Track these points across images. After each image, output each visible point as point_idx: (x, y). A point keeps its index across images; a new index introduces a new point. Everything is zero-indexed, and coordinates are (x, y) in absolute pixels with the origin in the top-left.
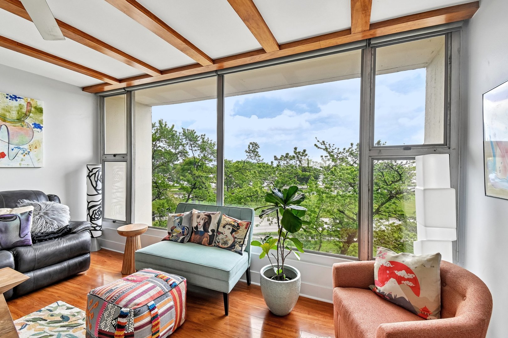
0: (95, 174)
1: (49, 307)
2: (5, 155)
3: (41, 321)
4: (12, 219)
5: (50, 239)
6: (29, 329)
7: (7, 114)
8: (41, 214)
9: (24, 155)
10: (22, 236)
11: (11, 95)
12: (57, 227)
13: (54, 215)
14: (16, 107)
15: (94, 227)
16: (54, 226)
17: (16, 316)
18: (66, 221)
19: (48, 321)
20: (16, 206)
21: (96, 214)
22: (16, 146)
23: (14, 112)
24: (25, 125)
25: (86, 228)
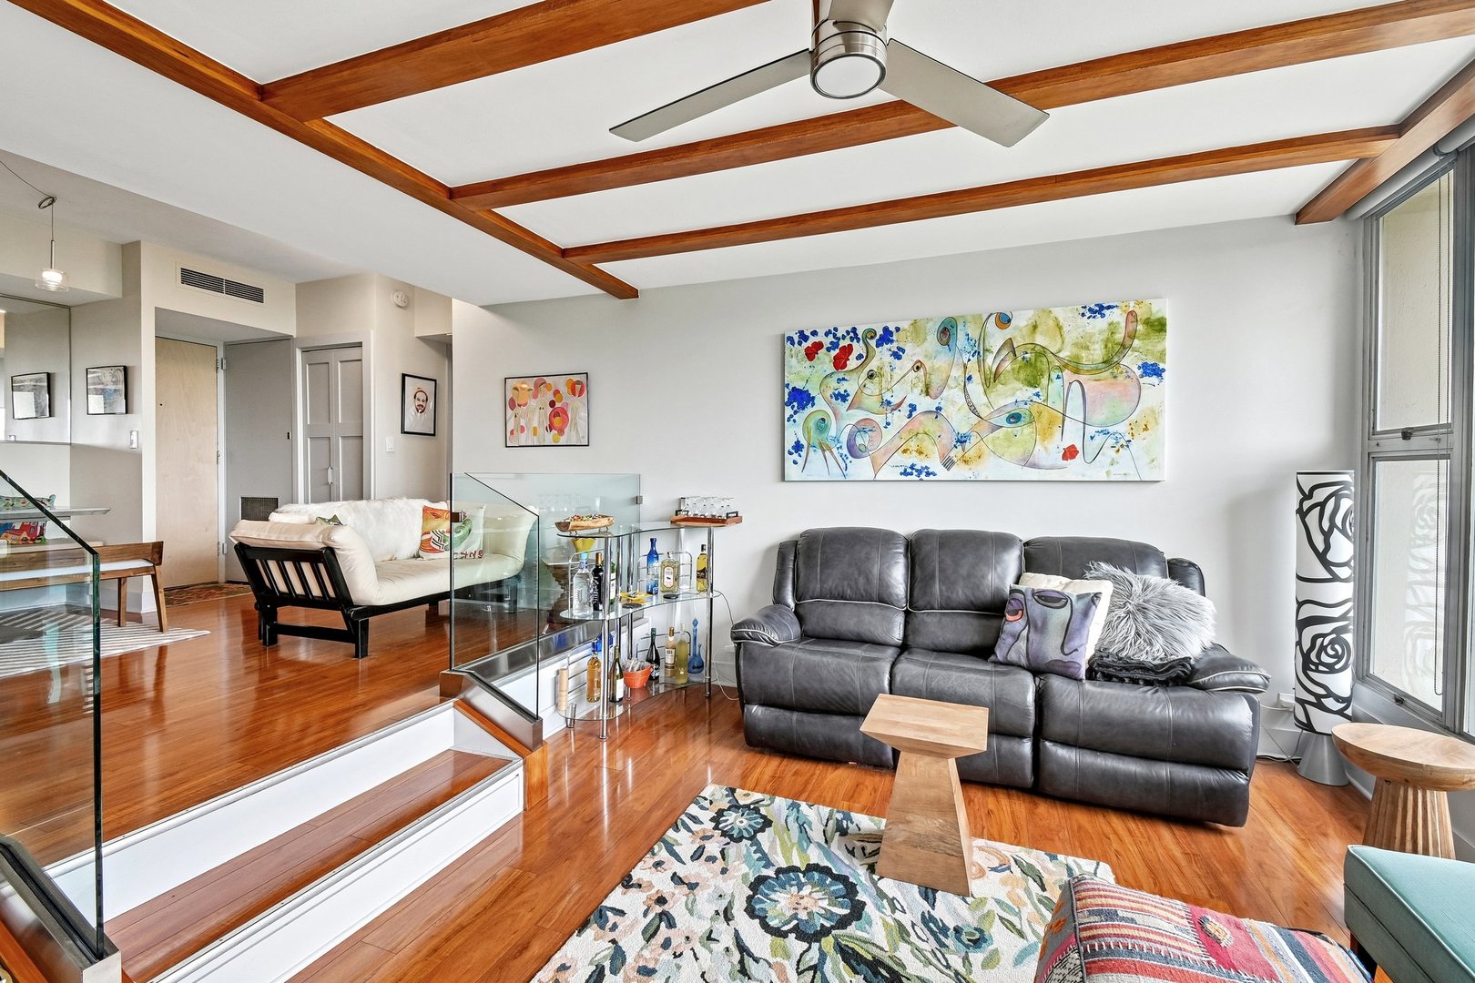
0: (1322, 505)
1: (1075, 862)
2: (1077, 452)
3: (1035, 881)
4: (1058, 605)
5: (1134, 681)
6: (1004, 882)
7: (1084, 354)
8: (1131, 608)
9: (1118, 451)
10: (1066, 651)
11: (1092, 306)
12: (1163, 656)
13: (1161, 618)
14: (1101, 332)
15: (1318, 697)
16: (1154, 649)
17: (1013, 834)
18: (1193, 645)
19: (1045, 894)
20: (1082, 577)
21: (1322, 648)
22: (1100, 429)
23: (1097, 346)
24: (1122, 373)
25: (1242, 683)
